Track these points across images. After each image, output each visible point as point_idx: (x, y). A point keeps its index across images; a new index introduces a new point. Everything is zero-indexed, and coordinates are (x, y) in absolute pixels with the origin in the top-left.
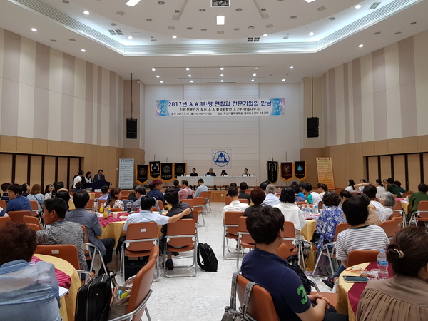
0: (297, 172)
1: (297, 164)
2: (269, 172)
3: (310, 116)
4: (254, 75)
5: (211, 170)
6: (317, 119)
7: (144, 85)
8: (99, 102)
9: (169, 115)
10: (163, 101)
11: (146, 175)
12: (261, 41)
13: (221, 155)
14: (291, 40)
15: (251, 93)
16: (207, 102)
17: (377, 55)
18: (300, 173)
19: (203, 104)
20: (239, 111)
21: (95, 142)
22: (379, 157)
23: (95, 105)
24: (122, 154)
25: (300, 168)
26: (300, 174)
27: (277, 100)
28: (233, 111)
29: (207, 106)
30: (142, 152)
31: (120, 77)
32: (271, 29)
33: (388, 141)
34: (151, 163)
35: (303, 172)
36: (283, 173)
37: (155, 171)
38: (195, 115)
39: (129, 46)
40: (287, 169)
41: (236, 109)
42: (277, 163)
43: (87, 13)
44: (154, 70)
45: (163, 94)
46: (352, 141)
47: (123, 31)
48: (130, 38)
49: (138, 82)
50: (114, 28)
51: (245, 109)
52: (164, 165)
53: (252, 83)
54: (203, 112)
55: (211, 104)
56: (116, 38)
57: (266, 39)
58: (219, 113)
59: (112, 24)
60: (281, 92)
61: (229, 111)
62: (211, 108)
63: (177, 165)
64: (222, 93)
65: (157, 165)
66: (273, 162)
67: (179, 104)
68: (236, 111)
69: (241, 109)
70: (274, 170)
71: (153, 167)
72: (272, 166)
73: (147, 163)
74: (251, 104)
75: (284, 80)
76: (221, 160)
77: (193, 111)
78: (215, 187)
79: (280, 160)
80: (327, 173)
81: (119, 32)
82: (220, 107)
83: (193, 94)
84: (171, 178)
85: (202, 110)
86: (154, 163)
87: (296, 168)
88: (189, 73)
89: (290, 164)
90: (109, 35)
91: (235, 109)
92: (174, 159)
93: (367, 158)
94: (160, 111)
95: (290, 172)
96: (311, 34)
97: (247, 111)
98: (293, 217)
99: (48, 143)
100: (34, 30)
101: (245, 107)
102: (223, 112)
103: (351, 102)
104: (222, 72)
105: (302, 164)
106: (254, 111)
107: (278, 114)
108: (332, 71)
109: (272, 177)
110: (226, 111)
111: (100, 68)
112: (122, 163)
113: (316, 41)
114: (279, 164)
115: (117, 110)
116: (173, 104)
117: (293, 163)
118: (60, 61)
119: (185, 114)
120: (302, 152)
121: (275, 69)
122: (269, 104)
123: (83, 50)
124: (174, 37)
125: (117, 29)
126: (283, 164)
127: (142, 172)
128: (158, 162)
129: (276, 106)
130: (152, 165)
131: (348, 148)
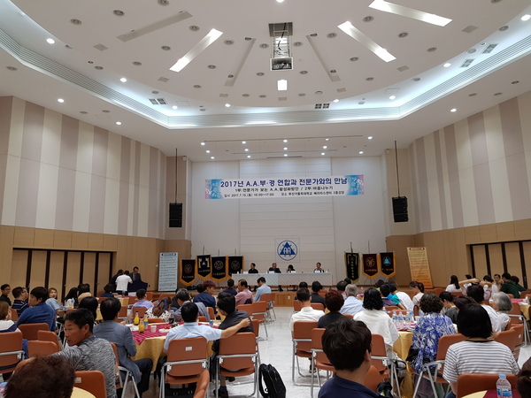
0: (383, 266)
1: (383, 255)
2: (348, 267)
3: (396, 196)
4: (325, 147)
5: (274, 264)
6: (405, 199)
7: (192, 162)
8: (137, 184)
9: (221, 197)
10: (214, 181)
11: (193, 273)
12: (331, 108)
13: (287, 245)
14: (368, 105)
15: (321, 168)
16: (268, 181)
17: (475, 121)
18: (388, 267)
19: (263, 183)
20: (308, 191)
21: (130, 233)
22: (486, 245)
23: (132, 187)
24: (164, 246)
25: (387, 262)
26: (388, 269)
27: (354, 176)
28: (300, 191)
29: (267, 186)
30: (189, 244)
31: (162, 154)
32: (343, 93)
33: (496, 225)
34: (199, 257)
35: (391, 266)
36: (366, 267)
37: (204, 267)
38: (253, 197)
39: (173, 117)
40: (370, 263)
41: (304, 189)
42: (357, 254)
43: (124, 80)
44: (203, 144)
45: (214, 172)
46: (451, 226)
47: (166, 100)
48: (175, 107)
49: (184, 159)
50: (156, 97)
51: (315, 188)
52: (215, 259)
53: (323, 157)
54: (264, 192)
55: (272, 183)
56: (158, 108)
57: (337, 105)
58: (283, 194)
59: (154, 92)
60: (359, 167)
61: (295, 191)
62: (274, 188)
63: (232, 259)
64: (286, 170)
65: (207, 260)
66: (352, 254)
67: (233, 184)
68: (304, 191)
69: (309, 188)
70: (354, 264)
71: (201, 263)
72: (351, 259)
73: (194, 258)
74: (322, 181)
75: (361, 153)
76: (287, 251)
77: (251, 192)
78: (280, 286)
79: (361, 250)
80: (422, 267)
81: (162, 101)
82: (284, 186)
83: (251, 171)
84: (224, 276)
85: (262, 190)
86: (203, 257)
87: (382, 261)
88: (245, 146)
89: (374, 256)
90: (149, 104)
91: (302, 188)
92: (228, 251)
93: (471, 247)
94: (210, 193)
95: (375, 267)
96: (392, 97)
97: (317, 191)
98: (382, 328)
99: (72, 234)
100: (61, 101)
101: (315, 185)
102: (288, 192)
103: (446, 177)
104: (285, 145)
105: (390, 255)
106: (326, 191)
107: (356, 193)
108: (420, 141)
109: (352, 273)
110: (291, 191)
111: (138, 144)
112: (163, 258)
113: (398, 106)
114: (361, 257)
115: (158, 192)
116: (226, 184)
117: (378, 255)
118: (91, 136)
119: (241, 196)
120: (388, 240)
121: (349, 140)
122: (344, 182)
123: (119, 123)
124: (228, 105)
125: (160, 98)
126: (365, 256)
127: (188, 269)
128: (208, 256)
129: (354, 184)
130: (200, 260)
131: (447, 235)
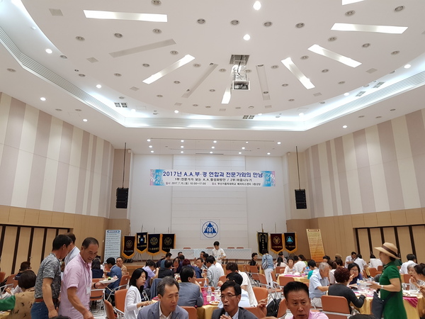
0: (287, 244)
1: (287, 235)
2: (260, 244)
6: (304, 191)
7: (134, 154)
8: (92, 171)
9: (163, 184)
10: (157, 171)
11: (132, 248)
12: (255, 119)
13: (210, 225)
14: (283, 118)
15: (238, 164)
16: (201, 173)
17: (359, 135)
19: (197, 174)
20: (233, 182)
21: (84, 213)
22: (368, 229)
23: (88, 174)
24: (109, 224)
25: (290, 240)
26: (290, 246)
27: (268, 172)
28: (226, 182)
29: (201, 176)
30: (128, 222)
33: (377, 214)
34: (138, 234)
36: (273, 244)
37: (142, 243)
38: (190, 185)
40: (277, 241)
41: (230, 180)
42: (267, 234)
43: (99, 86)
46: (340, 213)
47: (128, 104)
48: (133, 110)
49: (129, 151)
50: (121, 101)
51: (238, 180)
52: (151, 236)
54: (198, 182)
55: (205, 174)
56: (121, 110)
57: (260, 118)
58: (213, 184)
59: (120, 98)
62: (206, 178)
63: (165, 236)
65: (145, 236)
66: (263, 233)
67: (174, 174)
70: (265, 241)
71: (140, 239)
72: (262, 237)
74: (243, 175)
75: (269, 154)
76: (210, 230)
77: (187, 181)
80: (318, 245)
82: (214, 178)
83: (182, 163)
84: (158, 251)
86: (142, 234)
87: (286, 240)
89: (279, 235)
92: (162, 230)
93: (356, 230)
94: (154, 181)
95: (281, 244)
96: (301, 114)
97: (240, 182)
99: (39, 213)
100: (43, 99)
101: (238, 177)
102: (217, 182)
105: (292, 235)
106: (246, 182)
107: (269, 185)
108: (315, 148)
110: (220, 182)
111: (95, 137)
112: (108, 235)
116: (168, 174)
117: (283, 234)
118: (60, 129)
119: (180, 184)
122: (261, 176)
126: (273, 236)
127: (129, 245)
129: (268, 178)
130: (139, 237)
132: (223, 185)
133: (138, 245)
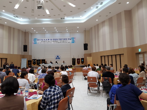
0: (82, 62)
1: (82, 59)
3: (85, 43)
6: (87, 44)
9: (37, 43)
10: (35, 39)
11: (31, 64)
14: (75, 18)
15: (67, 36)
19: (49, 40)
20: (61, 42)
21: (12, 53)
24: (23, 57)
27: (73, 38)
30: (31, 56)
31: (22, 31)
34: (33, 60)
36: (78, 62)
38: (46, 43)
39: (22, 21)
42: (75, 59)
46: (97, 51)
49: (29, 33)
51: (63, 41)
52: (38, 60)
53: (67, 32)
54: (49, 42)
55: (51, 39)
57: (66, 18)
62: (51, 41)
63: (42, 60)
65: (35, 60)
70: (74, 61)
71: (34, 61)
73: (31, 60)
74: (64, 39)
78: (53, 67)
80: (91, 62)
82: (54, 41)
89: (79, 59)
91: (59, 41)
92: (41, 58)
94: (34, 42)
95: (80, 62)
96: (81, 16)
104: (56, 29)
106: (65, 42)
107: (73, 42)
108: (91, 28)
109: (74, 63)
110: (56, 42)
112: (23, 60)
113: (83, 19)
116: (38, 40)
119: (43, 43)
120: (84, 55)
122: (70, 39)
124: (36, 18)
125: (16, 16)
128: (36, 59)
129: (73, 40)
132: (57, 43)
133: (33, 63)
